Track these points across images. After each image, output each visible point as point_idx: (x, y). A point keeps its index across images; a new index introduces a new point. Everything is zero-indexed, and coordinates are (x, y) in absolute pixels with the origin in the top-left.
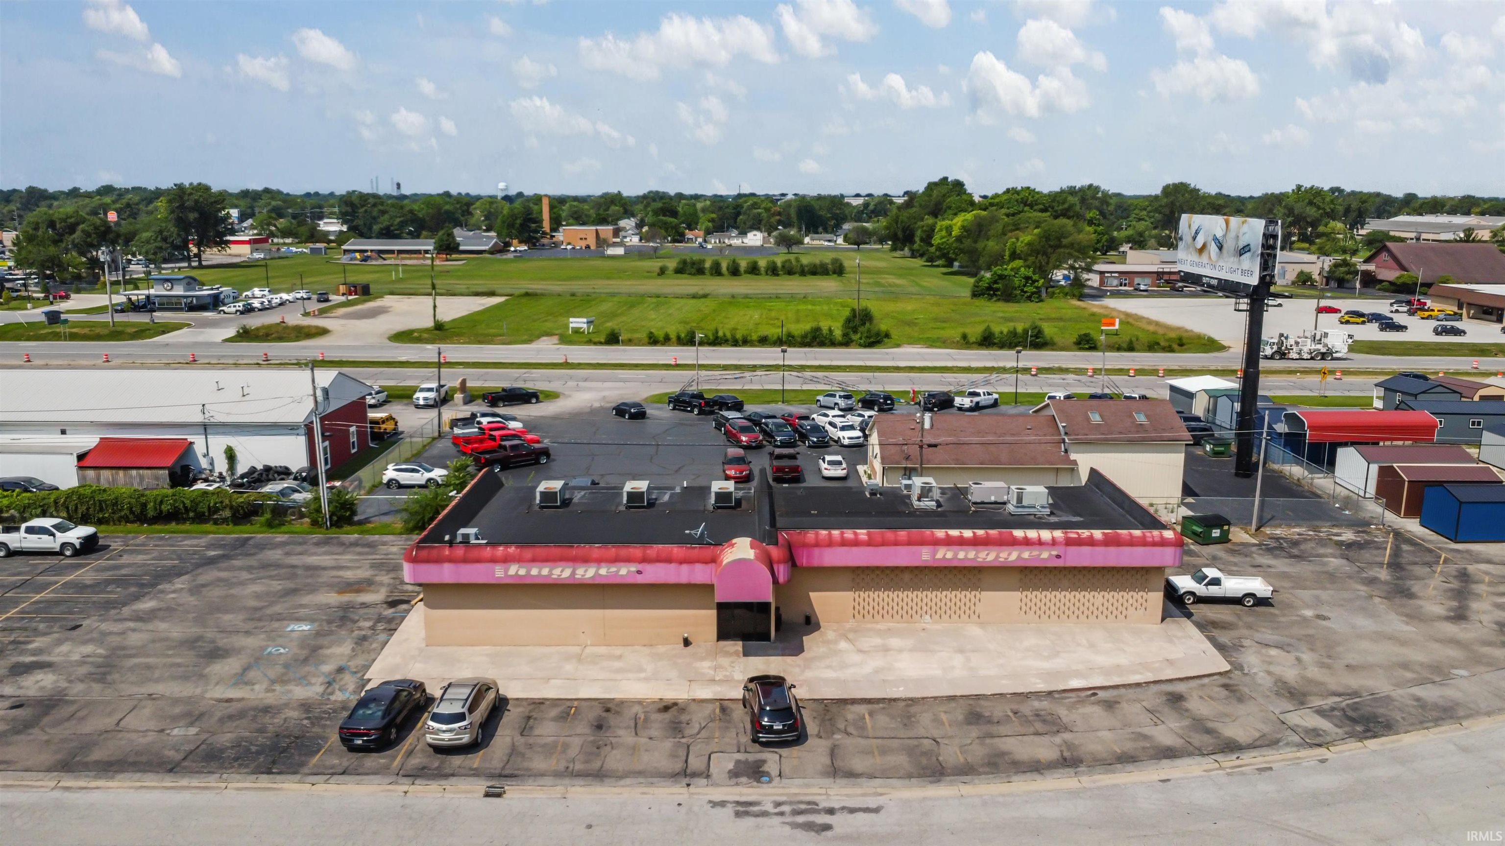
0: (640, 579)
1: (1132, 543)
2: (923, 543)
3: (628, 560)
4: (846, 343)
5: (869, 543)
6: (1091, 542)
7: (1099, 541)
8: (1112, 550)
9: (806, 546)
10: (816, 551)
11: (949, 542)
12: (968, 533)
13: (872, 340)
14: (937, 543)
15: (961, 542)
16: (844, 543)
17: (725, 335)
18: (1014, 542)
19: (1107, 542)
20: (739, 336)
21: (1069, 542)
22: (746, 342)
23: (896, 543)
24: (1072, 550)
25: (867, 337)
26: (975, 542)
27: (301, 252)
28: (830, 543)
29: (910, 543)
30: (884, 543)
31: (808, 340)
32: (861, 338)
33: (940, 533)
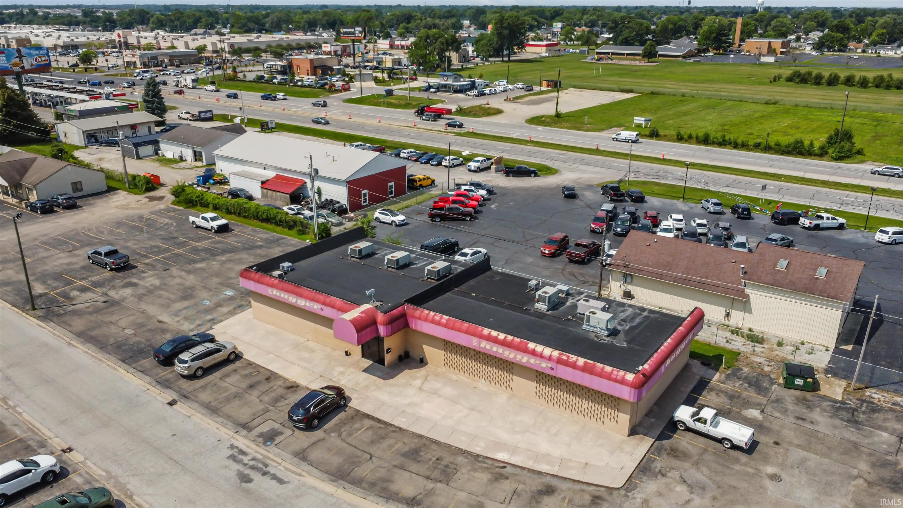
0: (322, 313)
1: (601, 375)
2: (474, 335)
3: (317, 301)
4: (822, 154)
5: (446, 326)
6: (574, 366)
7: (579, 366)
8: (587, 376)
9: (414, 317)
10: (419, 322)
11: (489, 339)
12: (502, 336)
13: (843, 154)
14: (481, 337)
15: (495, 341)
16: (433, 322)
17: (730, 139)
18: (526, 351)
19: (585, 369)
20: (739, 141)
21: (559, 361)
22: (744, 146)
23: (459, 330)
24: (561, 367)
25: (839, 152)
26: (504, 343)
27: (575, 52)
28: (426, 320)
29: (467, 332)
30: (453, 328)
31: (790, 149)
32: (833, 152)
33: (486, 331)
